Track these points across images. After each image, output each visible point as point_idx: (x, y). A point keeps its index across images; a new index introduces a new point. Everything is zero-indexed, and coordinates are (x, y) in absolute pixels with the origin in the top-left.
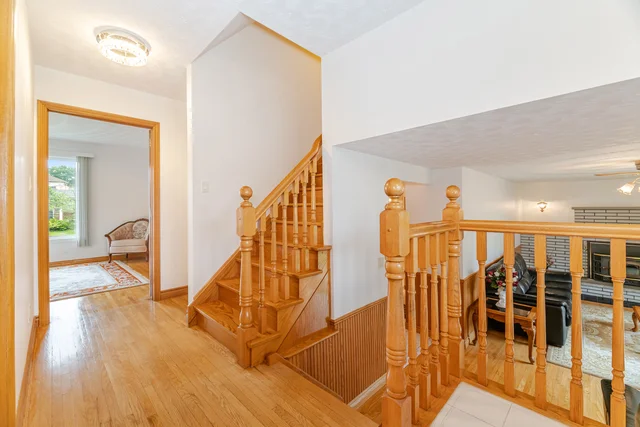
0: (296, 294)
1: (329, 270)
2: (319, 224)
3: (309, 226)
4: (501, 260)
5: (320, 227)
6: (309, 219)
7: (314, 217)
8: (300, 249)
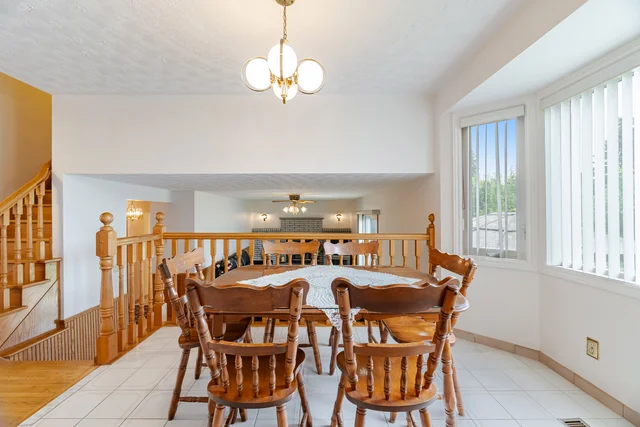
0: (17, 303)
1: (58, 278)
2: (48, 240)
3: (34, 242)
4: (235, 254)
5: (49, 243)
6: (35, 235)
7: (41, 234)
8: (23, 264)
